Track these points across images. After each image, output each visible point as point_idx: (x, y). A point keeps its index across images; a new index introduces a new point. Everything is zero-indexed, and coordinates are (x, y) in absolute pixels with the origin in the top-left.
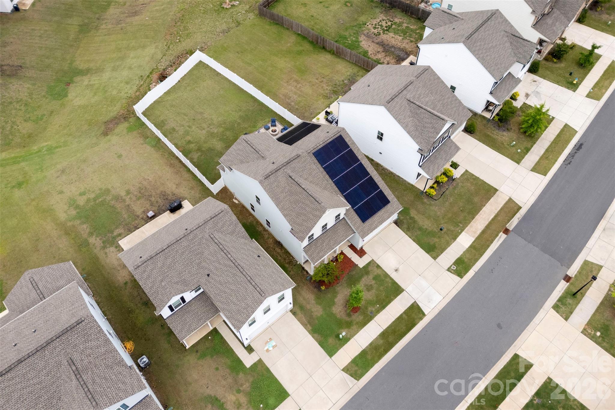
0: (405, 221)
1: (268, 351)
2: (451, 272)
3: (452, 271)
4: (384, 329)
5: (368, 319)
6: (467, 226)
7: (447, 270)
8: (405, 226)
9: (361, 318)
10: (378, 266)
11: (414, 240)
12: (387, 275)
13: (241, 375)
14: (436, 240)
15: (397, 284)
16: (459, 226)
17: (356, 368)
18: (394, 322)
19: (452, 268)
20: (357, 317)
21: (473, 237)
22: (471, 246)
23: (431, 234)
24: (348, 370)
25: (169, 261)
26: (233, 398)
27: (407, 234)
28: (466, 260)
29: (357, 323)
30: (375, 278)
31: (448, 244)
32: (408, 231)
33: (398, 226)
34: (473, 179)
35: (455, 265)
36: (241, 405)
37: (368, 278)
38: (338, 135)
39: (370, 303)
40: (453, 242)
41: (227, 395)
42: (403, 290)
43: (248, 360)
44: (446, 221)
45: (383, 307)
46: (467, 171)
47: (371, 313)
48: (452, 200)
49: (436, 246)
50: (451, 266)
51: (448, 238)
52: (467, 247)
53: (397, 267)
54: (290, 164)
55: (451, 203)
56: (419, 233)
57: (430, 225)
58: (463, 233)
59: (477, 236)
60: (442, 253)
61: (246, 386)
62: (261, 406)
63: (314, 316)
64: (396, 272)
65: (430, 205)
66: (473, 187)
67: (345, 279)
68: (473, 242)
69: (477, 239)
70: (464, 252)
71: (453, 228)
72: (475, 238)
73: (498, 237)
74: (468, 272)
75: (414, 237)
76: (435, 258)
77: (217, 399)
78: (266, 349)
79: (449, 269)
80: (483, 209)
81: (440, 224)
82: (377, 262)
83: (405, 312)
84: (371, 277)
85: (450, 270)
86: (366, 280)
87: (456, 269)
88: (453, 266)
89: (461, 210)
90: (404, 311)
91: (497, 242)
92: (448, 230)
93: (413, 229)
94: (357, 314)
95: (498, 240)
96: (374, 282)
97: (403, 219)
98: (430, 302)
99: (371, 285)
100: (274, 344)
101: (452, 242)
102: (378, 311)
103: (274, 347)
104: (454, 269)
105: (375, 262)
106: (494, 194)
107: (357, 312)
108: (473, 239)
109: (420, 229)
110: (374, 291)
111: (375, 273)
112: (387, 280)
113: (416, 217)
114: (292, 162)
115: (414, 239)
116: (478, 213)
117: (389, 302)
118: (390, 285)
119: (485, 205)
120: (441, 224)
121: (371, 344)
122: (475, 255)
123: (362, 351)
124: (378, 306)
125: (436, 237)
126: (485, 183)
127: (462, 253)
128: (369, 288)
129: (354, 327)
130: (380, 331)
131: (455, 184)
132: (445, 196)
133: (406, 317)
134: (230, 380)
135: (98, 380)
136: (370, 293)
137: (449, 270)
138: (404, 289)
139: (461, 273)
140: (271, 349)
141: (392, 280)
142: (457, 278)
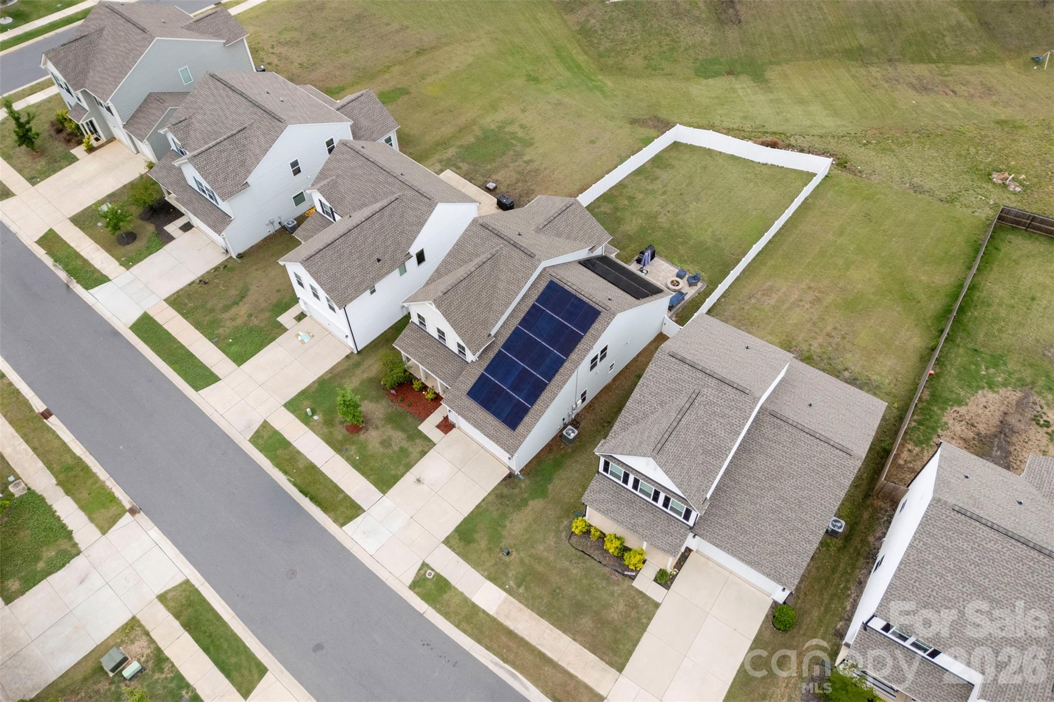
0: (517, 491)
1: (298, 335)
2: (420, 570)
3: (422, 572)
4: (321, 469)
5: (338, 447)
6: (520, 602)
7: (424, 562)
8: (506, 491)
9: (340, 437)
10: (424, 453)
11: (478, 507)
12: (409, 467)
13: (268, 314)
14: (483, 544)
15: (395, 483)
16: (519, 586)
17: (266, 436)
18: (332, 481)
19: (429, 571)
20: (340, 432)
21: (497, 613)
22: (474, 606)
23: (495, 536)
24: (265, 427)
25: (359, 171)
26: (242, 313)
27: (489, 494)
28: (446, 596)
29: (331, 433)
30: (402, 450)
31: (476, 565)
32: (496, 496)
33: (505, 479)
34: (639, 619)
35: (433, 577)
36: (233, 320)
37: (402, 439)
38: (600, 309)
39: (362, 448)
40: (482, 575)
41: (248, 305)
42: (384, 492)
43: (286, 319)
44: (527, 561)
45: (356, 466)
46: (657, 605)
47: (347, 450)
48: (575, 571)
49: (472, 544)
50: (433, 570)
51: (488, 564)
52: (473, 600)
53: (425, 482)
54: (515, 249)
55: (567, 570)
56: (495, 515)
57: (514, 533)
58: (504, 594)
59: (501, 619)
60: (458, 554)
61: (255, 321)
62: (231, 340)
63: (343, 381)
64: (415, 480)
65: (558, 532)
66: (616, 617)
67: (400, 408)
68: (484, 612)
69: (494, 620)
70: (462, 594)
71: (513, 575)
72: (495, 616)
73: (501, 662)
74: (422, 599)
75: (485, 506)
76: (447, 542)
77: (243, 297)
78: (300, 333)
79: (427, 565)
80: (564, 635)
81: (517, 550)
82: (432, 450)
83: (347, 497)
84: (405, 444)
85: (425, 568)
86: (398, 437)
87: (428, 579)
88: (433, 573)
89: (555, 591)
90: (349, 494)
91: (492, 662)
92: (507, 565)
93: (501, 504)
94: (344, 431)
95: (496, 664)
96: (396, 449)
97: (521, 488)
98: (364, 533)
99: (391, 445)
100: (306, 341)
101: (482, 572)
102: (348, 459)
103: (302, 342)
104: (427, 575)
105: (431, 448)
106: (611, 664)
107: (347, 430)
108: (492, 612)
109: (504, 516)
110: (381, 450)
111: (410, 449)
112: (401, 468)
113: (529, 508)
114: (518, 250)
115: (482, 507)
116: (553, 624)
117: (363, 473)
118: (393, 472)
119: (574, 640)
120: (519, 554)
121: (298, 452)
122: (457, 614)
123: (289, 442)
124: (357, 458)
125: (490, 544)
126: (635, 645)
127: (460, 590)
128: (386, 443)
129: (325, 430)
130: (318, 463)
131: (616, 578)
132: (580, 558)
133: (339, 499)
134: (264, 305)
135: (224, 155)
136: (377, 445)
137: (424, 565)
138: (387, 495)
139: (419, 587)
140: (300, 338)
141: (402, 476)
142: (409, 580)
